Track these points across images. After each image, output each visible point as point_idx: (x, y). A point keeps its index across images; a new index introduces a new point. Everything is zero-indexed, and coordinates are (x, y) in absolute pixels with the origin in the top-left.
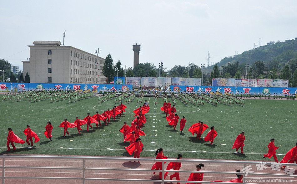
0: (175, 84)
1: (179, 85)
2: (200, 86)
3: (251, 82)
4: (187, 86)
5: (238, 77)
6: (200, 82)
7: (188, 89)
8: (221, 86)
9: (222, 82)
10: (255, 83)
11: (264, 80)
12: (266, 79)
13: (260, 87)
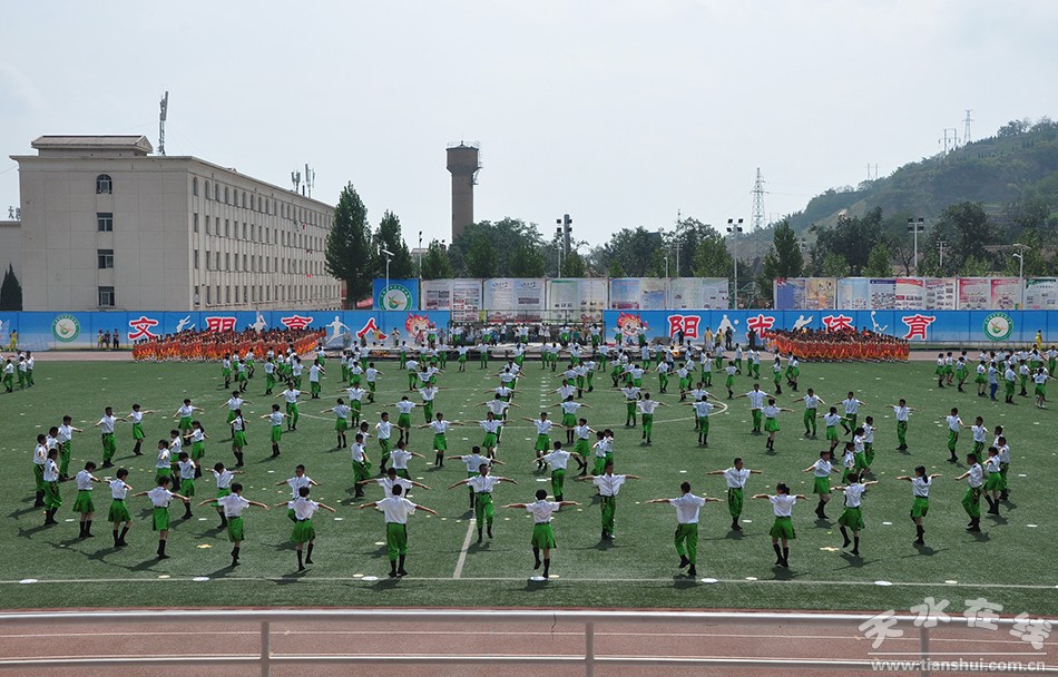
0: (623, 306)
1: (641, 309)
2: (725, 312)
3: (935, 291)
4: (674, 312)
5: (881, 272)
6: (726, 295)
7: (677, 324)
8: (811, 308)
9: (817, 294)
10: (953, 295)
11: (989, 279)
12: (995, 277)
13: (974, 311)
